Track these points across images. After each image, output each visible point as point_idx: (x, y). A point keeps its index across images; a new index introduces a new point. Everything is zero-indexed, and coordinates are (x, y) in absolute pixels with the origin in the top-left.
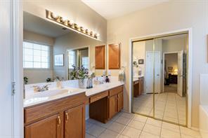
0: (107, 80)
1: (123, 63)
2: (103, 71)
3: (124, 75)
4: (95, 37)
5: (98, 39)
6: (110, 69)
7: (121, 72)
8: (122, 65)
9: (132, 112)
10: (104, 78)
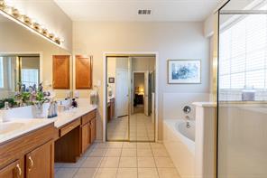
0: (74, 104)
1: (96, 82)
2: (68, 91)
3: (98, 96)
4: (58, 42)
5: (61, 45)
6: (77, 88)
7: (93, 92)
8: (94, 84)
9: (107, 140)
10: (69, 102)
